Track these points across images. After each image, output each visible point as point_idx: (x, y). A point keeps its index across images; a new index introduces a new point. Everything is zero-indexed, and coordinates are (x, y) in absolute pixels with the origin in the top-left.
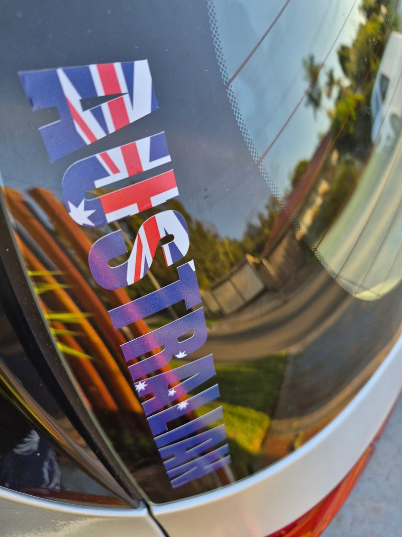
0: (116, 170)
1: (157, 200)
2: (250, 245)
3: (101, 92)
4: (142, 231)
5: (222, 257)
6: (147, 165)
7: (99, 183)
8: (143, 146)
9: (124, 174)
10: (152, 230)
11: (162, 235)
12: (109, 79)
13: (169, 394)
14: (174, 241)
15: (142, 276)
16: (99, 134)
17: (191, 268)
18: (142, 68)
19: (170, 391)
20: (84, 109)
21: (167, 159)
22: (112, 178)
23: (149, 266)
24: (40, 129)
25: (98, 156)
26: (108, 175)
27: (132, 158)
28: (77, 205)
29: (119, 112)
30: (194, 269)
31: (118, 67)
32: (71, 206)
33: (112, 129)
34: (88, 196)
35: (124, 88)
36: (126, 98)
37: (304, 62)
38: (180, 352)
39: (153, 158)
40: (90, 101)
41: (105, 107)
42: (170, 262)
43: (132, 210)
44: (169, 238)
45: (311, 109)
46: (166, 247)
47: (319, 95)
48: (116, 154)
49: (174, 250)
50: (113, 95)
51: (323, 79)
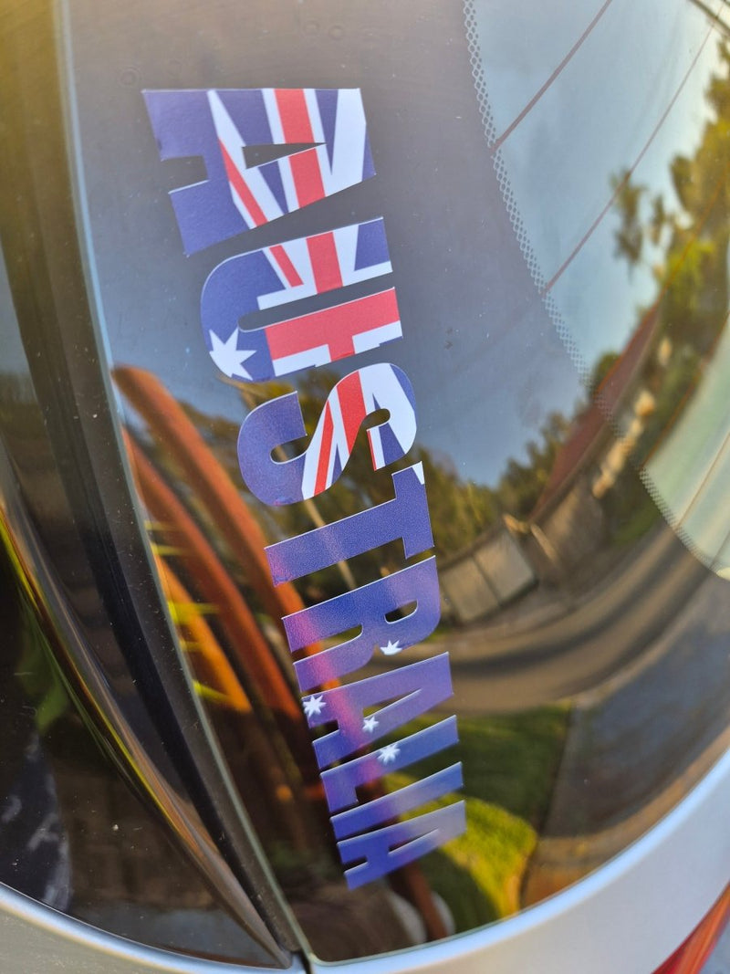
0: (296, 281)
1: (364, 342)
2: (512, 498)
3: (279, 138)
4: (333, 398)
5: (462, 515)
6: (350, 275)
7: (266, 302)
8: (346, 239)
9: (308, 289)
10: (352, 399)
11: (370, 409)
12: (295, 116)
13: (365, 727)
14: (390, 422)
15: (328, 485)
16: (272, 212)
17: (417, 479)
18: (350, 102)
19: (366, 722)
20: (249, 165)
21: (385, 268)
22: (289, 295)
23: (343, 465)
24: (171, 192)
25: (267, 251)
26: (282, 287)
27: (324, 260)
28: (224, 339)
29: (308, 175)
30: (422, 481)
31: (310, 95)
32: (215, 339)
33: (293, 205)
34: (245, 323)
35: (318, 134)
36: (321, 152)
37: (613, 181)
38: (390, 643)
39: (361, 263)
40: (261, 152)
41: (284, 163)
42: (380, 462)
43: (320, 356)
44: (382, 416)
45: (623, 264)
46: (374, 433)
47: (639, 239)
48: (297, 250)
49: (389, 439)
50: (299, 145)
51: (645, 213)
